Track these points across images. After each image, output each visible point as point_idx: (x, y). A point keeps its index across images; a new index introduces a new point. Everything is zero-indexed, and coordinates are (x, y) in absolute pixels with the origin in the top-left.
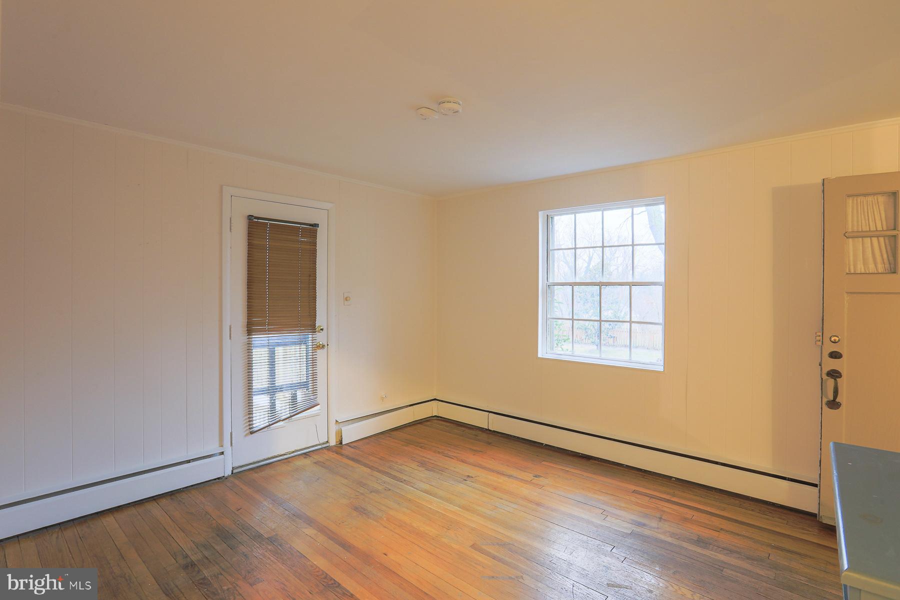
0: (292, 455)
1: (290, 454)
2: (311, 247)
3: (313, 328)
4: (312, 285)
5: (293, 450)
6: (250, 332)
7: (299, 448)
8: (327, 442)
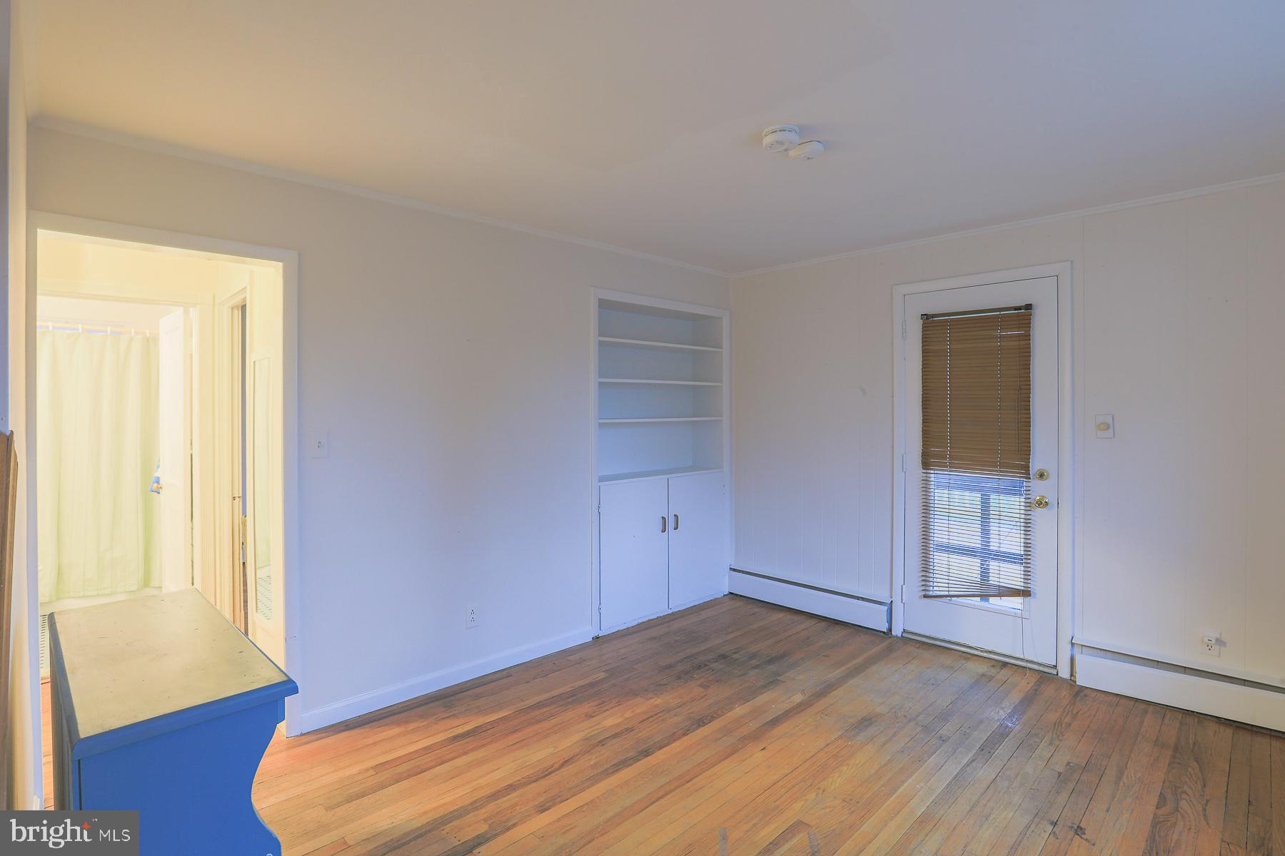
0: (985, 655)
1: (982, 651)
2: (1022, 343)
3: (1025, 470)
4: (1023, 403)
5: (990, 649)
6: (926, 464)
7: (999, 651)
8: (1055, 667)
